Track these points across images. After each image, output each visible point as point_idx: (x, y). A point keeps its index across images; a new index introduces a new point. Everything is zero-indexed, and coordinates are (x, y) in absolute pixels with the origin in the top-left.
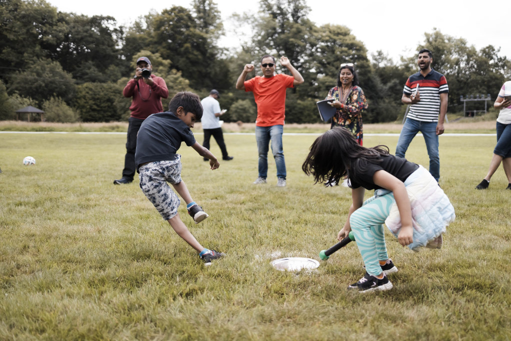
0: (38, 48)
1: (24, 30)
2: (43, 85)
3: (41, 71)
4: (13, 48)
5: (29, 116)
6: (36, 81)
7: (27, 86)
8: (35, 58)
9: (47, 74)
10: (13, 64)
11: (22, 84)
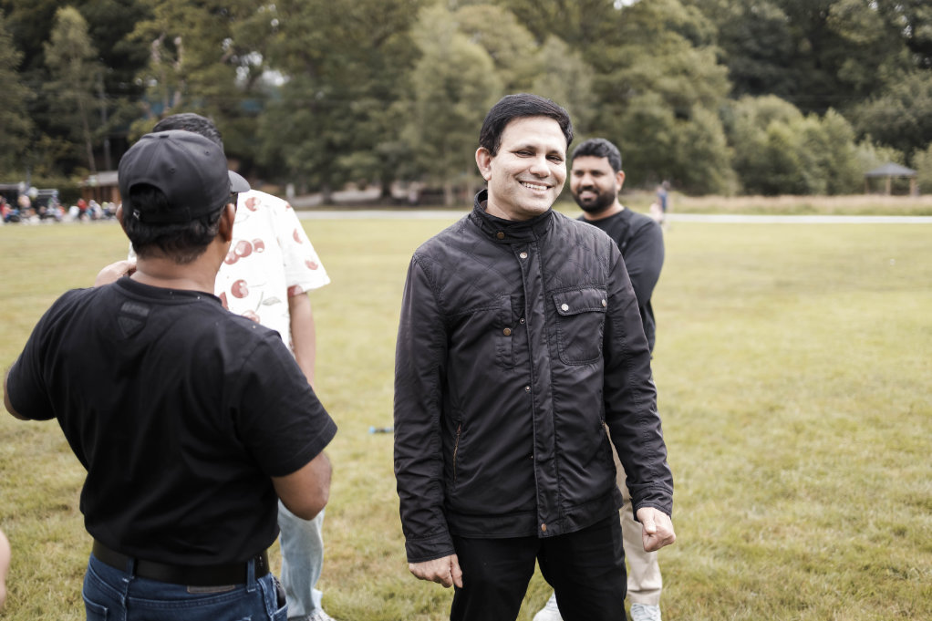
0: (905, 53)
1: (881, 23)
2: (914, 120)
3: (910, 96)
4: (859, 59)
5: (888, 184)
6: (901, 114)
7: (884, 126)
8: (900, 72)
9: (923, 99)
10: (858, 87)
11: (876, 124)
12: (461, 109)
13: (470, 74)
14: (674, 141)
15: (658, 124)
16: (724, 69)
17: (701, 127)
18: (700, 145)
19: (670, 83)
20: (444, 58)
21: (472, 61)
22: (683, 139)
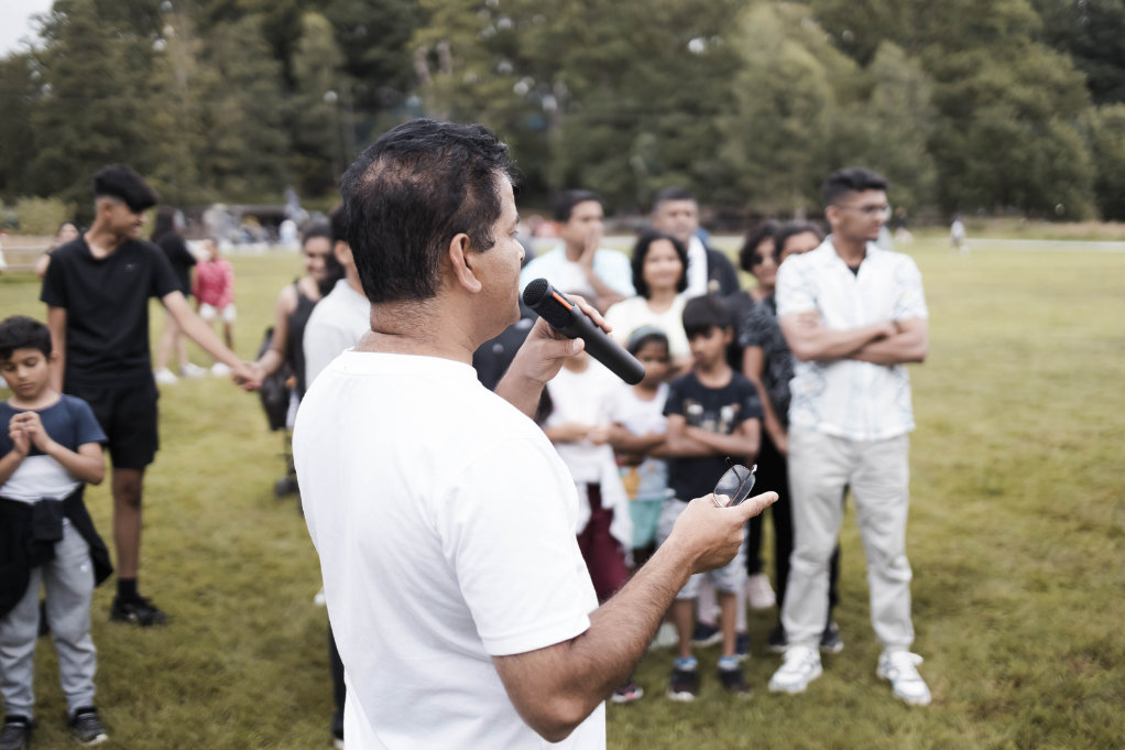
12: (794, 125)
13: (802, 86)
14: (1031, 158)
15: (1012, 139)
16: (1082, 76)
17: (1061, 143)
18: (1060, 163)
19: (1023, 93)
20: (775, 69)
21: (804, 71)
22: (1041, 156)
